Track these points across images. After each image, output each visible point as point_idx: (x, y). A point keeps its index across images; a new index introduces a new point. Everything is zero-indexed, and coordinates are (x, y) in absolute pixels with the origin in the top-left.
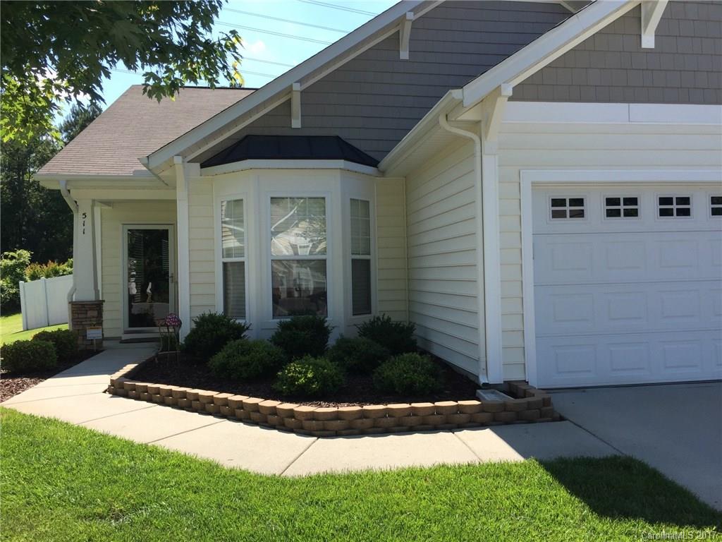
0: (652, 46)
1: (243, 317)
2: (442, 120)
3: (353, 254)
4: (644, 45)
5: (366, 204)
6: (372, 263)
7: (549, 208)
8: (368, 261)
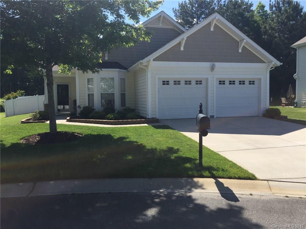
0: (183, 50)
1: (94, 107)
2: (140, 64)
3: (121, 92)
4: (181, 50)
5: (124, 79)
6: (126, 95)
7: (162, 83)
8: (125, 94)
